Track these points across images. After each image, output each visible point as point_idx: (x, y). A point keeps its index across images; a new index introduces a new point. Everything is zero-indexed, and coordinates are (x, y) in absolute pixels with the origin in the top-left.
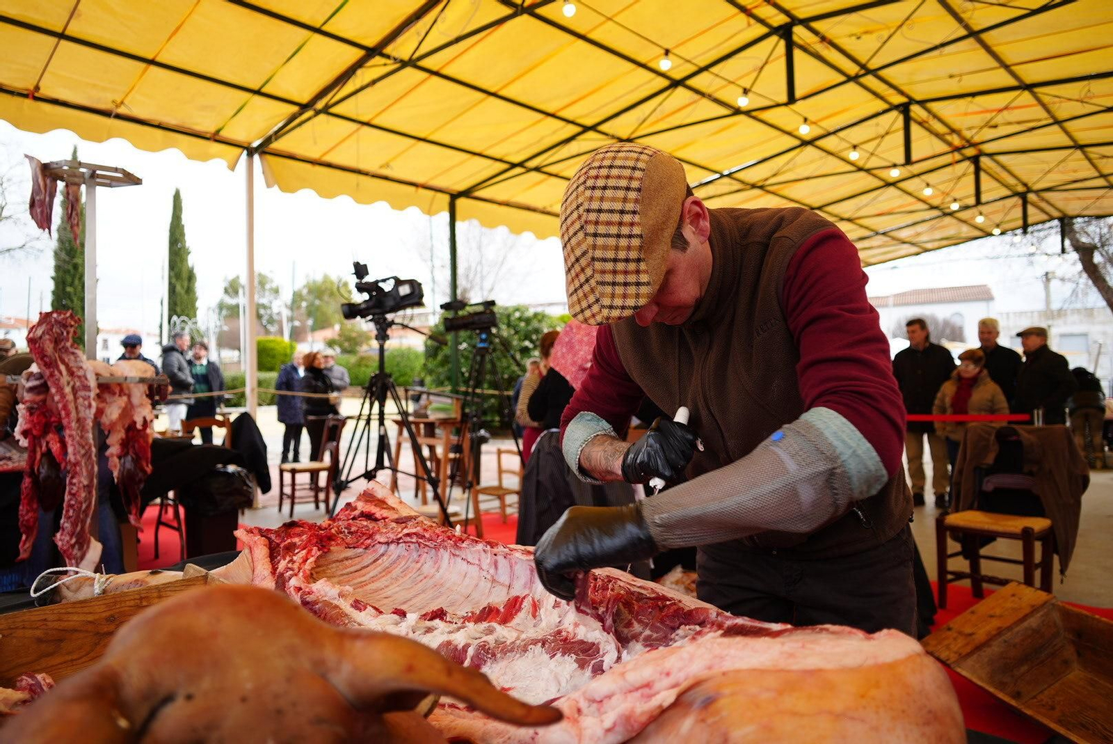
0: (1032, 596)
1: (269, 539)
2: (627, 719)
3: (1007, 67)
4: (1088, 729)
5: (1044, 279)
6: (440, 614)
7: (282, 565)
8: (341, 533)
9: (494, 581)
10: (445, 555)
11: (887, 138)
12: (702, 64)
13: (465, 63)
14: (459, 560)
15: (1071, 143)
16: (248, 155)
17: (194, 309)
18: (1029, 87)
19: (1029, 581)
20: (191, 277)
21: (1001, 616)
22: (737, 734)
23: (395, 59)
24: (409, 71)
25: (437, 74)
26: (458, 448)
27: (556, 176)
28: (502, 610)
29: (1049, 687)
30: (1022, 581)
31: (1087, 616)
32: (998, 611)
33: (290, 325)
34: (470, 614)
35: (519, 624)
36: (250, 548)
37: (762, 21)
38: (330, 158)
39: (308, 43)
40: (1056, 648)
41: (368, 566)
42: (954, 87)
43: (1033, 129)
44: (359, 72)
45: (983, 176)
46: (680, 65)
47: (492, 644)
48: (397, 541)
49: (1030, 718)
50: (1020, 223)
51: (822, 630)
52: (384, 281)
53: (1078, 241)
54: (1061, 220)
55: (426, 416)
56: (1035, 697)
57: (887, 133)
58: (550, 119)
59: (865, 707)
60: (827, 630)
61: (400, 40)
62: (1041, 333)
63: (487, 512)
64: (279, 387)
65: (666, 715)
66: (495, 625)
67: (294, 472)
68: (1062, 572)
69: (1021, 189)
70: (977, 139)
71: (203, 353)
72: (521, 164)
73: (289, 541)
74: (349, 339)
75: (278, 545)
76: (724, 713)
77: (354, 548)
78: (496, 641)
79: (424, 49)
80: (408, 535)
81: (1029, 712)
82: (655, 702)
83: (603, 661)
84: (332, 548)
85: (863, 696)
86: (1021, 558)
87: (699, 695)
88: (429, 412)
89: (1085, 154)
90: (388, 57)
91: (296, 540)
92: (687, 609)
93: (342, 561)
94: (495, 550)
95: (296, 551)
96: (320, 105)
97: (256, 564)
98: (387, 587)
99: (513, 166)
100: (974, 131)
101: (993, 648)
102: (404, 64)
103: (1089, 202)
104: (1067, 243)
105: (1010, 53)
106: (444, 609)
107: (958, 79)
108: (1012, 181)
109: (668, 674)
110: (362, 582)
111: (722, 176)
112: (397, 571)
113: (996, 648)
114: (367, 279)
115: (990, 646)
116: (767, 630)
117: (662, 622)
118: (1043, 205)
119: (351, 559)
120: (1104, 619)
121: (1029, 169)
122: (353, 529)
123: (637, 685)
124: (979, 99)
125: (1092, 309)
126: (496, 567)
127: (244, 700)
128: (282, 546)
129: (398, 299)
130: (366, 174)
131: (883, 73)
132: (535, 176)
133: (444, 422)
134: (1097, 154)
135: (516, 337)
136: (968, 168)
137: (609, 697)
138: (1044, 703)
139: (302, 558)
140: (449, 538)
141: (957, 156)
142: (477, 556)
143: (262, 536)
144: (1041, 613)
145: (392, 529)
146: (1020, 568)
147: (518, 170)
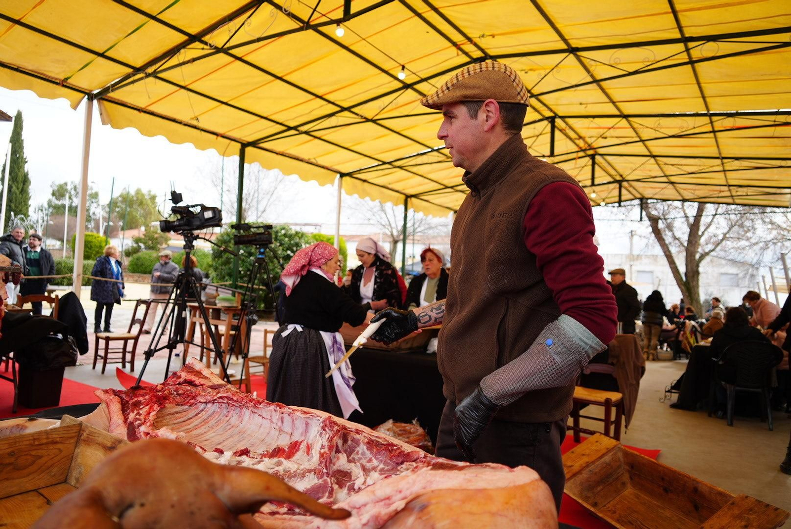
0: (608, 442)
1: (121, 397)
2: (376, 518)
3: (614, 103)
4: (633, 525)
5: (630, 235)
6: (245, 452)
7: (132, 416)
8: (172, 394)
9: (280, 430)
10: (247, 413)
11: (540, 137)
12: (424, 76)
13: (261, 55)
14: (257, 415)
15: (648, 154)
16: (88, 99)
17: (27, 206)
18: (626, 117)
19: (607, 433)
20: (26, 180)
21: (588, 455)
22: (439, 525)
23: (211, 46)
24: (221, 56)
25: (240, 59)
26: (236, 328)
27: (319, 138)
28: (287, 450)
29: (613, 499)
30: (603, 432)
31: (637, 455)
32: (587, 452)
33: (105, 224)
34: (266, 453)
35: (298, 459)
36: (107, 404)
37: (466, 54)
38: (153, 108)
39: (145, 26)
40: (619, 475)
41: (191, 418)
42: (582, 111)
43: (627, 143)
44: (182, 51)
45: (596, 167)
46: (409, 75)
47: (282, 472)
48: (213, 402)
49: (601, 518)
50: (617, 199)
51: (486, 466)
52: (193, 206)
53: (650, 214)
54: (641, 199)
55: (215, 305)
56: (605, 506)
57: (540, 134)
58: (318, 100)
59: (507, 509)
60: (489, 466)
61: (216, 32)
62: (622, 272)
63: (254, 375)
64: (94, 273)
65: (399, 515)
66: (282, 460)
67: (108, 339)
68: (626, 427)
69: (618, 178)
70: (595, 145)
71: (37, 242)
72: (295, 128)
73: (136, 399)
74: (152, 239)
75: (127, 402)
76: (432, 514)
77: (182, 405)
78: (284, 470)
79: (233, 43)
80: (221, 398)
81: (601, 515)
82: (393, 508)
83: (354, 484)
84: (166, 405)
85: (507, 503)
86: (603, 417)
87: (418, 504)
88: (217, 302)
89: (656, 161)
90: (206, 43)
91: (141, 399)
92: (406, 452)
93: (173, 414)
94: (282, 410)
95: (141, 407)
96: (150, 70)
97: (112, 415)
98: (206, 433)
99: (290, 128)
100: (593, 139)
101: (583, 475)
102: (218, 50)
103: (658, 190)
104: (644, 213)
105: (616, 95)
106: (249, 448)
107: (584, 106)
108: (613, 172)
109: (400, 492)
110: (188, 429)
111: (433, 150)
112: (212, 422)
113: (585, 475)
114: (181, 204)
115: (581, 474)
116: (456, 466)
117: (391, 458)
118: (631, 189)
119: (180, 413)
120: (646, 457)
121: (624, 166)
122: (180, 392)
123: (382, 498)
124: (597, 120)
125: (657, 256)
126: (282, 422)
127: (173, 506)
128: (131, 402)
129: (203, 221)
130: (180, 123)
131: (541, 97)
132: (305, 137)
133: (228, 309)
134: (663, 162)
135: (281, 248)
136: (588, 161)
137: (365, 505)
138: (610, 509)
139: (145, 413)
140: (251, 401)
141: (581, 154)
142: (269, 414)
143: (116, 395)
144: (612, 453)
145: (209, 393)
146: (602, 424)
147: (293, 132)
